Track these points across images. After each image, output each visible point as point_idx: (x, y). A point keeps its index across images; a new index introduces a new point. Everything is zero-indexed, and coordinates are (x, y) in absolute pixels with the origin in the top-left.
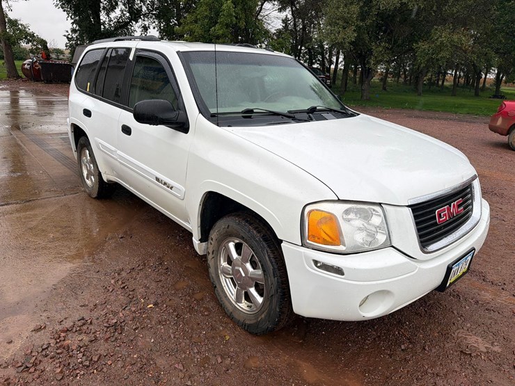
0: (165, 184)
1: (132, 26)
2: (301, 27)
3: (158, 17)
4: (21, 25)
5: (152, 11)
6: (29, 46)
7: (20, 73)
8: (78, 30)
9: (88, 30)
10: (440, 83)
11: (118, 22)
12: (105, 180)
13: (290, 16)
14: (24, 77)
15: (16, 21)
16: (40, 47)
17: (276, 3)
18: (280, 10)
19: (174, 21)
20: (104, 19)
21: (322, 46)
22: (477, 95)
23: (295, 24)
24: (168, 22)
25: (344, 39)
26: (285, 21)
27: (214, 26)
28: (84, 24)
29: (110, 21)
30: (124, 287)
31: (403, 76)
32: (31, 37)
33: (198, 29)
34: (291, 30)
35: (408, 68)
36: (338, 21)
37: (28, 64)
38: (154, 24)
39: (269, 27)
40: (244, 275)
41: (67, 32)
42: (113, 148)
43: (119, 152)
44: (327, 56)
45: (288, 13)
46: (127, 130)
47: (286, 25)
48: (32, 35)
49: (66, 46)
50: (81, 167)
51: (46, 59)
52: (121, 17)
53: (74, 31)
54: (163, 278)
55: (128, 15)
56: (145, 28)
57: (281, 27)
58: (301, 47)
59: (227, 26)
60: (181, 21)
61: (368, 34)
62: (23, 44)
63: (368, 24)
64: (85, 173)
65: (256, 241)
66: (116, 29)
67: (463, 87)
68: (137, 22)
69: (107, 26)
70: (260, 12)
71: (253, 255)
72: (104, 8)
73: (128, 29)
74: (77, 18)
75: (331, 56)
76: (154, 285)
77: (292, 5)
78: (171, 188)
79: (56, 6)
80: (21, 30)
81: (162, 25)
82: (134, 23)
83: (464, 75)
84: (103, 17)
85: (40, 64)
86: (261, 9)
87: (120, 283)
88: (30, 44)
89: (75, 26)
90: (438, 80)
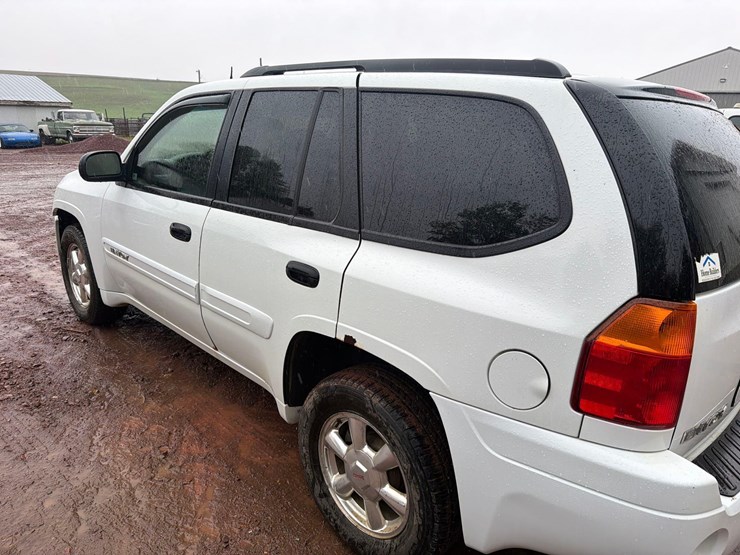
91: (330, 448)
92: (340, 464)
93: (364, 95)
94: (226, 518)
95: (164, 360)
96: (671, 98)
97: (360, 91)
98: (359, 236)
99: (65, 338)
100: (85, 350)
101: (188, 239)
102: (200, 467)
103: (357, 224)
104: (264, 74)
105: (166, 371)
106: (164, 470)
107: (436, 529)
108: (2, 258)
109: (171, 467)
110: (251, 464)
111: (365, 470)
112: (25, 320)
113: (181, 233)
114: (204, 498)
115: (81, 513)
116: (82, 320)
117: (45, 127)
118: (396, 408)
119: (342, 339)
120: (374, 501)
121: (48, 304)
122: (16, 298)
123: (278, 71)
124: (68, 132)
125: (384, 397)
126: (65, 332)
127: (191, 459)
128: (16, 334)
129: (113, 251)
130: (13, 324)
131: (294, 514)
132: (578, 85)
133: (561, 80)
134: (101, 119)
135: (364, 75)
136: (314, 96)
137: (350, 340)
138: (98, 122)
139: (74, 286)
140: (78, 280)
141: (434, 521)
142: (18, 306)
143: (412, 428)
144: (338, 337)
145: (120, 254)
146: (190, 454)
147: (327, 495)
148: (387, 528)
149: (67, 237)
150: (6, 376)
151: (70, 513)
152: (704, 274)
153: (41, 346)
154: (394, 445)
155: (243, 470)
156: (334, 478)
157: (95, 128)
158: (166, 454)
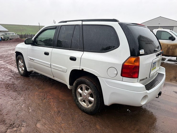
91: (79, 92)
92: (81, 95)
93: (83, 26)
94: (58, 108)
95: (41, 82)
96: (136, 25)
97: (82, 25)
98: (84, 51)
99: (19, 79)
100: (24, 81)
101: (48, 55)
102: (52, 100)
103: (83, 49)
104: (63, 22)
105: (42, 84)
106: (45, 101)
107: (99, 103)
108: (0, 64)
109: (46, 100)
110: (62, 99)
111: (86, 95)
112: (9, 76)
113: (47, 54)
114: (53, 105)
115: (29, 108)
116: (22, 75)
117: (2, 37)
118: (91, 82)
119: (81, 69)
120: (87, 101)
121: (13, 73)
122: (6, 72)
123: (66, 22)
124: (8, 38)
125: (89, 80)
126: (18, 78)
127: (50, 99)
128: (8, 78)
129: (30, 59)
130: (6, 77)
131: (72, 107)
132: (120, 23)
133: (118, 22)
134: (16, 34)
135: (83, 22)
136: (74, 26)
137: (82, 69)
138: (15, 35)
139: (19, 68)
140: (21, 67)
141: (99, 101)
142: (6, 73)
143: (94, 85)
144: (80, 69)
145: (32, 60)
146: (49, 98)
147: (78, 102)
148: (90, 106)
149: (18, 57)
150: (8, 86)
151: (27, 108)
152: (141, 53)
153: (14, 80)
154: (91, 88)
155: (60, 100)
156: (79, 98)
157: (15, 37)
158: (44, 98)
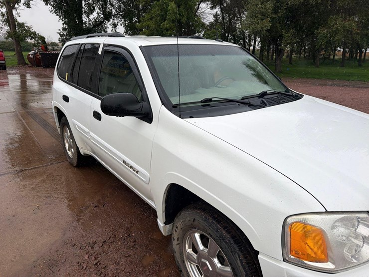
0: (131, 167)
1: (105, 24)
2: (227, 20)
3: (123, 17)
4: (27, 27)
5: (120, 13)
6: (33, 41)
7: (27, 61)
8: (67, 28)
9: (74, 28)
10: (332, 57)
11: (96, 22)
12: (82, 153)
13: (219, 12)
14: (29, 63)
15: (23, 24)
16: (40, 42)
17: (209, 3)
18: (212, 8)
19: (135, 19)
20: (85, 20)
21: (243, 34)
22: (360, 65)
23: (223, 18)
24: (131, 20)
25: (262, 28)
26: (216, 16)
27: (164, 21)
28: (71, 24)
29: (90, 21)
30: (96, 264)
31: (303, 53)
32: (34, 35)
33: (152, 25)
34: (221, 23)
35: (307, 47)
36: (257, 15)
37: (32, 55)
38: (121, 22)
39: (205, 21)
40: (211, 269)
41: (60, 30)
42: (87, 130)
43: (92, 134)
44: (247, 40)
45: (217, 10)
46: (97, 116)
47: (216, 19)
48: (34, 33)
49: (59, 40)
50: (64, 141)
51: (44, 50)
52: (98, 18)
53: (64, 29)
54: (131, 253)
55: (102, 16)
56: (115, 26)
57: (213, 21)
58: (228, 35)
59: (173, 21)
60: (141, 19)
61: (280, 23)
62: (29, 40)
63: (280, 16)
64: (67, 146)
65: (226, 243)
66: (94, 26)
67: (348, 59)
68: (109, 21)
69: (88, 25)
70: (197, 10)
71: (220, 251)
72: (85, 12)
73: (102, 27)
74: (66, 20)
75: (250, 41)
76: (123, 261)
77: (221, 4)
78: (137, 172)
79: (51, 12)
80: (26, 31)
81: (127, 22)
82: (107, 22)
83: (349, 51)
84: (85, 18)
85: (40, 54)
86: (198, 8)
87: (93, 258)
88: (33, 40)
89: (65, 25)
90: (330, 56)
